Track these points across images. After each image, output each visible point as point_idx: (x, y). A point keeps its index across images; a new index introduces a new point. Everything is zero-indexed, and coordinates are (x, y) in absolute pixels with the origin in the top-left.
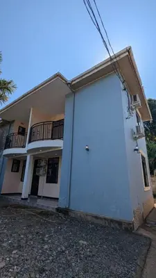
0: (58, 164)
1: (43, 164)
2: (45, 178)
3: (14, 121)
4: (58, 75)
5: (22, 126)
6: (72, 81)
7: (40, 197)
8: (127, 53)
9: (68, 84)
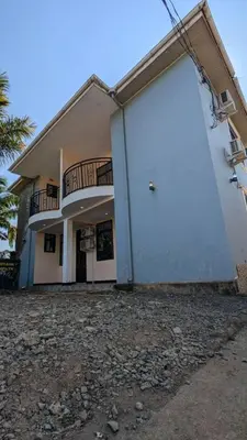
0: (111, 230)
1: (89, 233)
2: (95, 253)
3: (38, 177)
4: (94, 81)
5: (51, 183)
6: (118, 88)
7: (91, 283)
8: (201, 14)
9: (110, 94)
